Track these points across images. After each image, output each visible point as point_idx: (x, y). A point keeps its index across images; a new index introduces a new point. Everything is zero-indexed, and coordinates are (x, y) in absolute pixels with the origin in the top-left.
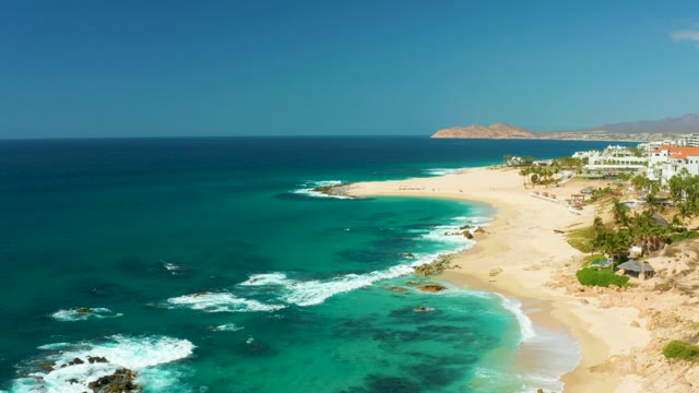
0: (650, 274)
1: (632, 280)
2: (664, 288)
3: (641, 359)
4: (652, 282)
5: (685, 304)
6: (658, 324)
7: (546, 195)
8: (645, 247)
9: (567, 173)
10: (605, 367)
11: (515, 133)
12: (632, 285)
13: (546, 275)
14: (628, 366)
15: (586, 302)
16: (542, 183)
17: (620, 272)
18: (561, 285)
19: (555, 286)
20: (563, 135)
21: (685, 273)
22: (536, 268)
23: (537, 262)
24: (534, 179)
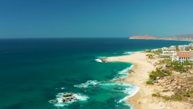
0: (158, 83)
1: (155, 83)
2: (159, 85)
3: (149, 96)
4: (157, 84)
5: (161, 88)
6: (154, 91)
7: (150, 62)
8: (160, 77)
9: (157, 55)
10: (144, 97)
11: (152, 38)
12: (154, 85)
13: (142, 82)
14: (147, 97)
15: (146, 87)
16: (151, 58)
17: (153, 82)
18: (143, 84)
19: (142, 84)
20: (165, 38)
21: (163, 83)
22: (141, 80)
23: (141, 79)
24: (149, 57)
